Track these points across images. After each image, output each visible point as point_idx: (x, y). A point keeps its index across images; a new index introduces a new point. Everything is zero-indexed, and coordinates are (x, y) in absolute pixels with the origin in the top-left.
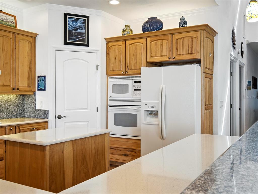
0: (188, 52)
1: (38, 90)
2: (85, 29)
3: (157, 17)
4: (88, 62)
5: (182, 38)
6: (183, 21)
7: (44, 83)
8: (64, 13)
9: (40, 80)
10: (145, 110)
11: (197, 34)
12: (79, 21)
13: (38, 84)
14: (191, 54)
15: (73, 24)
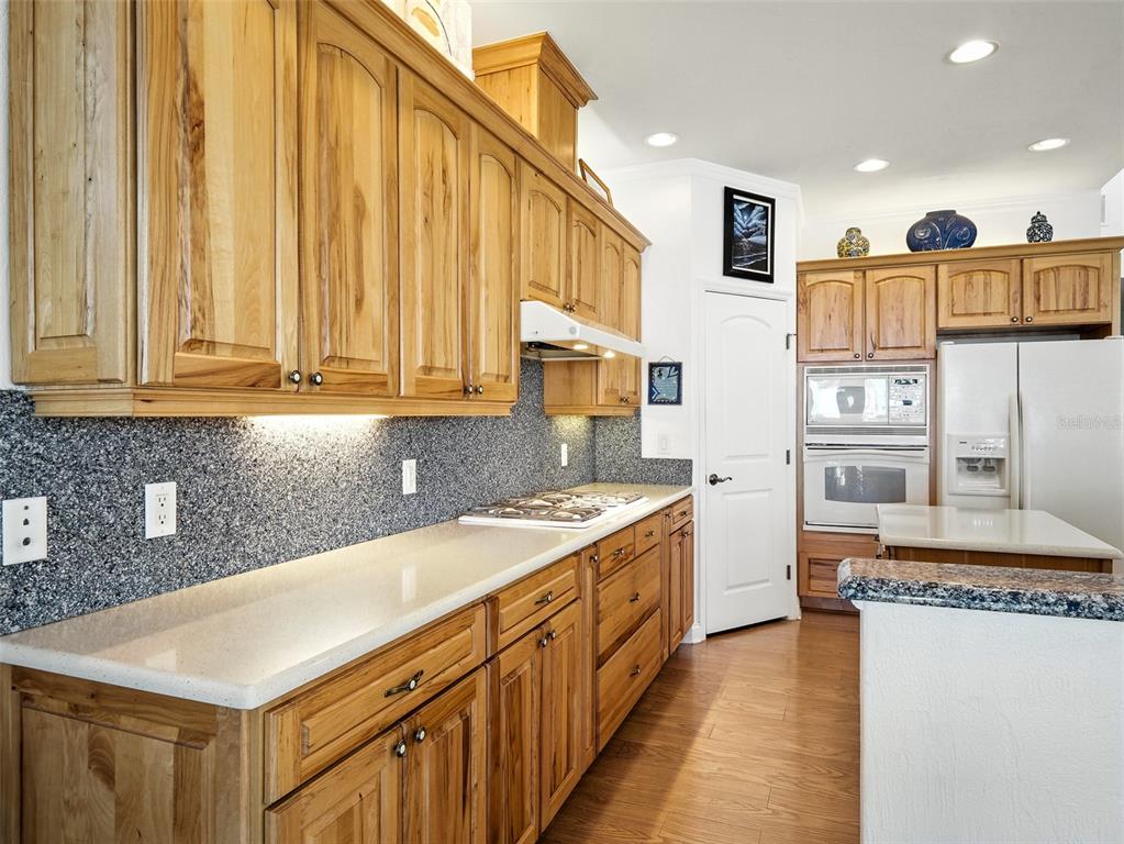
0: (1074, 305)
1: (651, 402)
2: (767, 235)
3: (954, 212)
4: (768, 325)
5: (1052, 269)
6: (1039, 227)
7: (675, 382)
8: (726, 188)
9: (660, 375)
10: (958, 459)
11: (1101, 259)
12: (755, 212)
13: (651, 385)
14: (1083, 310)
15: (743, 219)
